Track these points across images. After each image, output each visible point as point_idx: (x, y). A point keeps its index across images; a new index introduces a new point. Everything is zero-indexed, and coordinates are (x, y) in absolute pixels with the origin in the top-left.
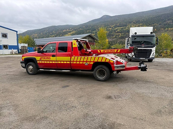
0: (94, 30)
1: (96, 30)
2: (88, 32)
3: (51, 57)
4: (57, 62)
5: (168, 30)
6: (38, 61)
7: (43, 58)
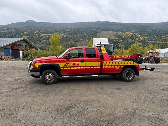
0: (18, 34)
1: (21, 34)
2: (11, 35)
3: (80, 63)
4: (86, 68)
5: (85, 41)
6: (62, 67)
7: (69, 64)
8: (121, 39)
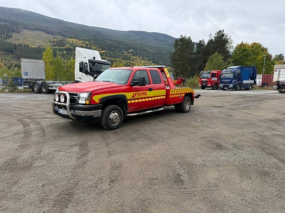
3: (148, 92)
6: (129, 100)
7: (137, 94)
8: (64, 50)
